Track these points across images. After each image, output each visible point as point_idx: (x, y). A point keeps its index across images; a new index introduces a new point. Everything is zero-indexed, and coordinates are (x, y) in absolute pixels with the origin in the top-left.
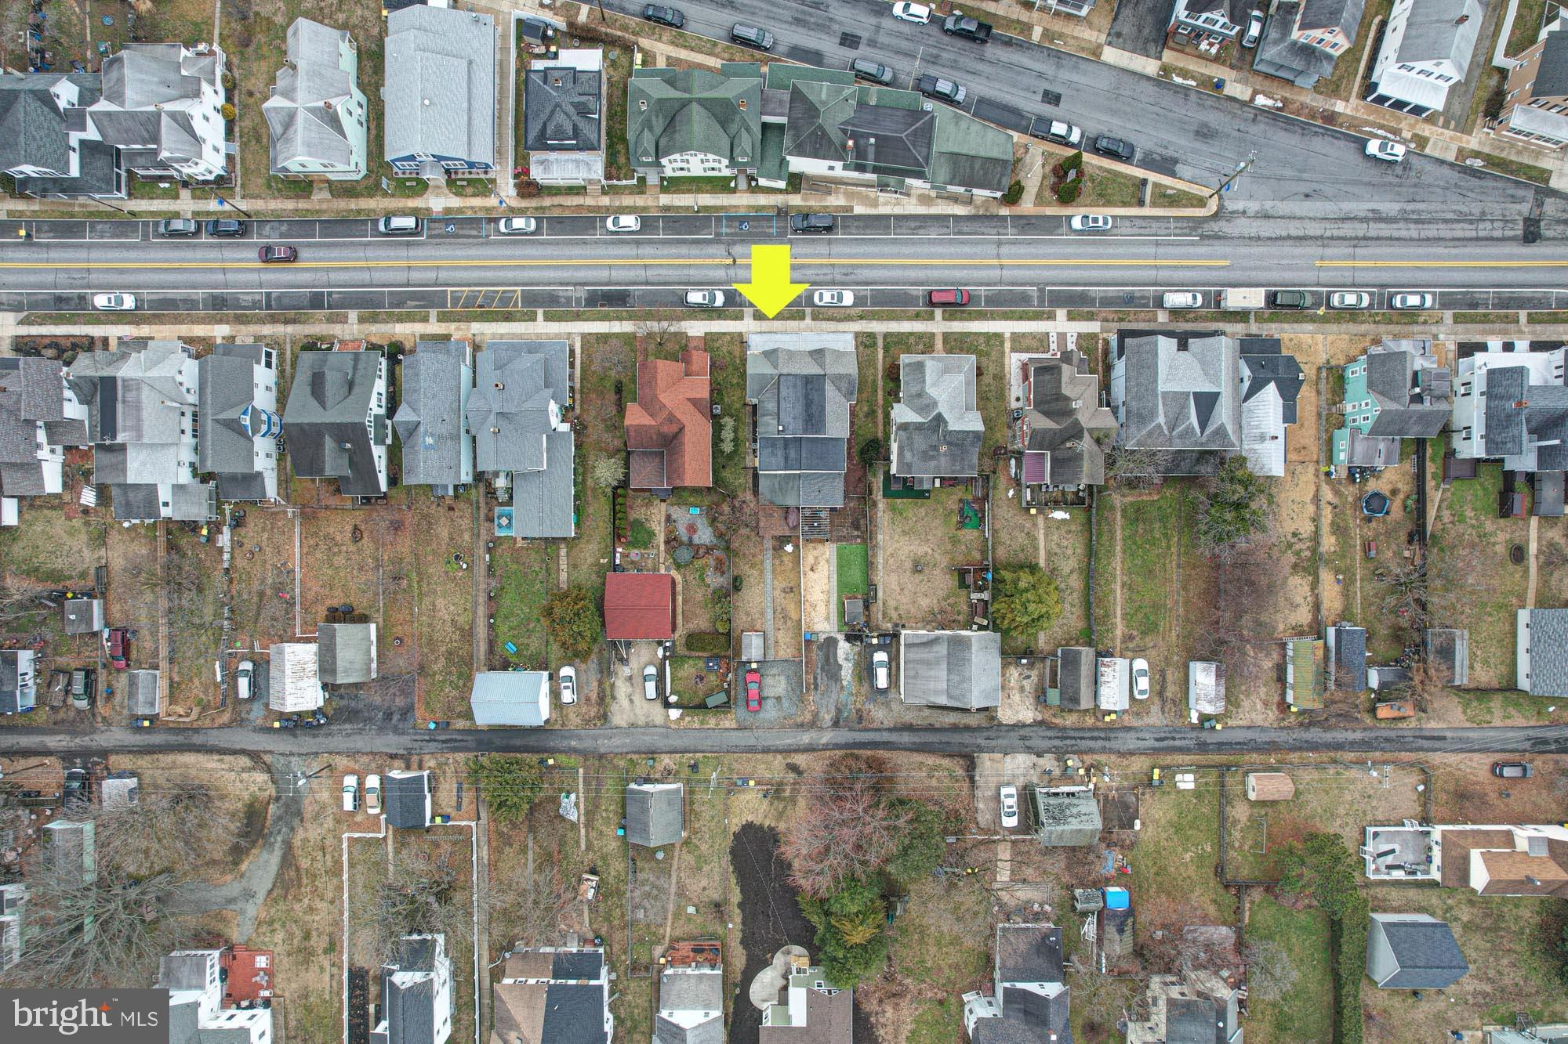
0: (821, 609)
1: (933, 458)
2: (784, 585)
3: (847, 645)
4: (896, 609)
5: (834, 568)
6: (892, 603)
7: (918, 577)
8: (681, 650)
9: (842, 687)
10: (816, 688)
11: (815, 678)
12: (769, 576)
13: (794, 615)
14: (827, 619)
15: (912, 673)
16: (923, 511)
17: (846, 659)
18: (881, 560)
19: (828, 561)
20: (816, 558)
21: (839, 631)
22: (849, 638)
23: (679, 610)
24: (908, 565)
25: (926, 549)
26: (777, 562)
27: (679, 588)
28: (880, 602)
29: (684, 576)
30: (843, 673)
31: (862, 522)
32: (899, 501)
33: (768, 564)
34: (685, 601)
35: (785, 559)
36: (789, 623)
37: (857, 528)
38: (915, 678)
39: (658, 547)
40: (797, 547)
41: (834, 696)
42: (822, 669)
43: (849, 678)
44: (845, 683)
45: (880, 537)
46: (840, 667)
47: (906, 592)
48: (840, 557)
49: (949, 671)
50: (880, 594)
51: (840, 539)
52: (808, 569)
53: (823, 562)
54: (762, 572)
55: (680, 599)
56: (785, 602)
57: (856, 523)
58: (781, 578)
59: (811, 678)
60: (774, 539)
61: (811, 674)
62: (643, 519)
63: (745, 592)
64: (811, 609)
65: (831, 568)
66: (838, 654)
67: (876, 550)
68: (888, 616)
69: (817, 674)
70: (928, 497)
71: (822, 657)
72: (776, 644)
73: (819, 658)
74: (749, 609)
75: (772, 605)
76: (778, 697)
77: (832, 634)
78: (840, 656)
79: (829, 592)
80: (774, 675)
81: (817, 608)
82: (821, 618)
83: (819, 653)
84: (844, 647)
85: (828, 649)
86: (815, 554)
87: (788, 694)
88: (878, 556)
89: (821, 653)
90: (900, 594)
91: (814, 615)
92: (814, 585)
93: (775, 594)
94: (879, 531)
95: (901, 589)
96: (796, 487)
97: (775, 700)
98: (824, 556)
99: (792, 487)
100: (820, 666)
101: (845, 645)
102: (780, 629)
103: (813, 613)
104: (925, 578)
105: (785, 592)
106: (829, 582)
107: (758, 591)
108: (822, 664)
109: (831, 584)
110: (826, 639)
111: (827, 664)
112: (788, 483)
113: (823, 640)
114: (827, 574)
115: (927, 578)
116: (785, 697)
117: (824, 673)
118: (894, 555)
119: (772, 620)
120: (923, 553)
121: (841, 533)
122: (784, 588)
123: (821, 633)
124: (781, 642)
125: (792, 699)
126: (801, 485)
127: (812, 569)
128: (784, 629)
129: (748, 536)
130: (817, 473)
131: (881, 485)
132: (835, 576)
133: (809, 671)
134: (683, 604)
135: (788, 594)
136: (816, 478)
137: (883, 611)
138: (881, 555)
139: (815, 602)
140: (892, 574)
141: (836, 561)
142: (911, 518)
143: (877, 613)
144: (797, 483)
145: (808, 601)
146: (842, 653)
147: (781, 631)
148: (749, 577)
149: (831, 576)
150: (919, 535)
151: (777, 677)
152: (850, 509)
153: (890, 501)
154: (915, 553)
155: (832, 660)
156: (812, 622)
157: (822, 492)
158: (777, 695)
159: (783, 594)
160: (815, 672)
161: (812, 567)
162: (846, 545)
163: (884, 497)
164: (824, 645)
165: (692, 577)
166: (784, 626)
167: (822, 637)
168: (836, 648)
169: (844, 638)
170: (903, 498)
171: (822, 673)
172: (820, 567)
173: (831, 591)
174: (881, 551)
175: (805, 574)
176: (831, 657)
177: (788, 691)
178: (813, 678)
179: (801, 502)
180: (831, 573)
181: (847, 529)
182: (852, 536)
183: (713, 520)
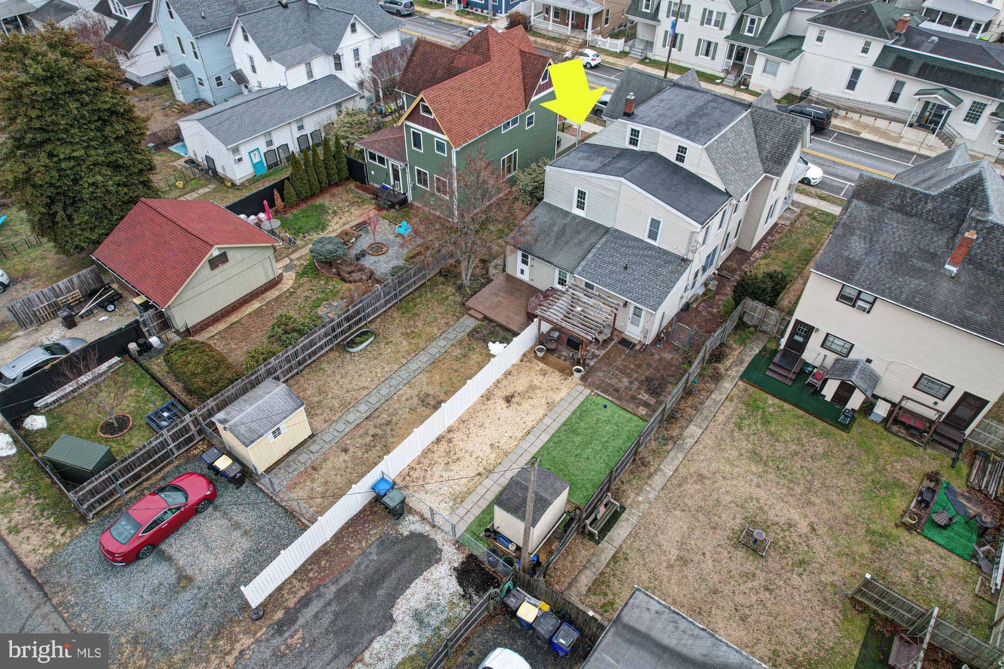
0: (463, 473)
1: (919, 272)
2: (434, 390)
3: (451, 585)
5: (553, 424)
6: (636, 572)
7: (741, 560)
10: (281, 626)
11: (305, 602)
12: (423, 359)
14: (459, 499)
16: (820, 446)
17: (418, 617)
18: (668, 468)
19: (550, 406)
20: (532, 388)
21: (459, 544)
22: (468, 573)
23: (234, 318)
24: (732, 521)
25: (794, 515)
26: (457, 352)
27: (272, 294)
28: (607, 549)
29: (297, 286)
31: (671, 388)
32: (771, 400)
34: (257, 312)
35: (476, 358)
36: (375, 453)
37: (654, 392)
42: (342, 593)
45: (694, 430)
46: (386, 623)
47: (691, 572)
48: (581, 413)
50: (620, 532)
52: (501, 394)
54: (417, 351)
55: (255, 305)
56: (407, 416)
57: (657, 383)
58: (438, 377)
59: (296, 593)
60: (485, 323)
61: (305, 584)
62: (330, 212)
63: (356, 359)
64: (440, 460)
65: (547, 421)
66: (408, 592)
67: (669, 447)
68: (606, 595)
69: (320, 596)
70: (846, 428)
71: (367, 567)
72: (310, 470)
73: (359, 565)
74: (332, 384)
75: (378, 404)
76: (186, 577)
77: (438, 537)
78: (408, 600)
79: (506, 454)
80: (237, 526)
81: (455, 467)
82: (445, 489)
83: (370, 553)
84: (437, 586)
85: (399, 562)
86: (535, 382)
87: (211, 589)
88: (669, 459)
89: (375, 558)
90: (670, 567)
91: (437, 474)
92: (486, 425)
93: (401, 392)
94: (698, 420)
95: (680, 558)
96: (586, 245)
97: (173, 579)
98: (551, 394)
99: (580, 242)
100: (342, 583)
101: (443, 582)
102: (346, 451)
103: (438, 470)
104: (761, 575)
105: (423, 401)
106: (523, 438)
107: (379, 370)
108: (351, 582)
109: (524, 445)
110: (413, 535)
111: (362, 593)
112: (578, 232)
113: (406, 533)
114: (530, 424)
115: (766, 580)
116: (199, 588)
117: (334, 607)
118: (707, 482)
119: (353, 426)
120: (782, 521)
121: (614, 381)
122: (427, 395)
123: (417, 518)
124: (320, 477)
125: (205, 606)
126: (598, 246)
127: (508, 400)
128: (354, 458)
129: (447, 297)
130: (642, 241)
131: (748, 360)
132: (545, 437)
133: (311, 575)
134: (250, 314)
135: (424, 408)
136: (634, 247)
137: (602, 574)
138: (677, 462)
139: (460, 454)
140: (678, 513)
141: (566, 415)
142: (786, 442)
143: (585, 567)
144: (593, 240)
145: (450, 441)
146: (420, 596)
147: (343, 457)
148: (387, 343)
149: (536, 432)
150: (791, 481)
151: (237, 534)
152: (657, 357)
153: (751, 389)
154: (761, 509)
155: (381, 592)
156: (421, 482)
157: (629, 271)
158: (189, 572)
159: (415, 401)
160: (319, 586)
161: (513, 396)
162: (608, 404)
163: (744, 377)
164: (397, 547)
165: (306, 294)
166: (360, 454)
167: (410, 525)
168: (417, 573)
169: (456, 565)
170: (785, 400)
171: (329, 604)
172: (526, 405)
173: (513, 457)
174: (680, 456)
175: (488, 399)
176: (385, 585)
177: (219, 582)
178: (302, 598)
179: (580, 268)
180: (542, 427)
181: (631, 383)
182: (633, 398)
183: (417, 255)
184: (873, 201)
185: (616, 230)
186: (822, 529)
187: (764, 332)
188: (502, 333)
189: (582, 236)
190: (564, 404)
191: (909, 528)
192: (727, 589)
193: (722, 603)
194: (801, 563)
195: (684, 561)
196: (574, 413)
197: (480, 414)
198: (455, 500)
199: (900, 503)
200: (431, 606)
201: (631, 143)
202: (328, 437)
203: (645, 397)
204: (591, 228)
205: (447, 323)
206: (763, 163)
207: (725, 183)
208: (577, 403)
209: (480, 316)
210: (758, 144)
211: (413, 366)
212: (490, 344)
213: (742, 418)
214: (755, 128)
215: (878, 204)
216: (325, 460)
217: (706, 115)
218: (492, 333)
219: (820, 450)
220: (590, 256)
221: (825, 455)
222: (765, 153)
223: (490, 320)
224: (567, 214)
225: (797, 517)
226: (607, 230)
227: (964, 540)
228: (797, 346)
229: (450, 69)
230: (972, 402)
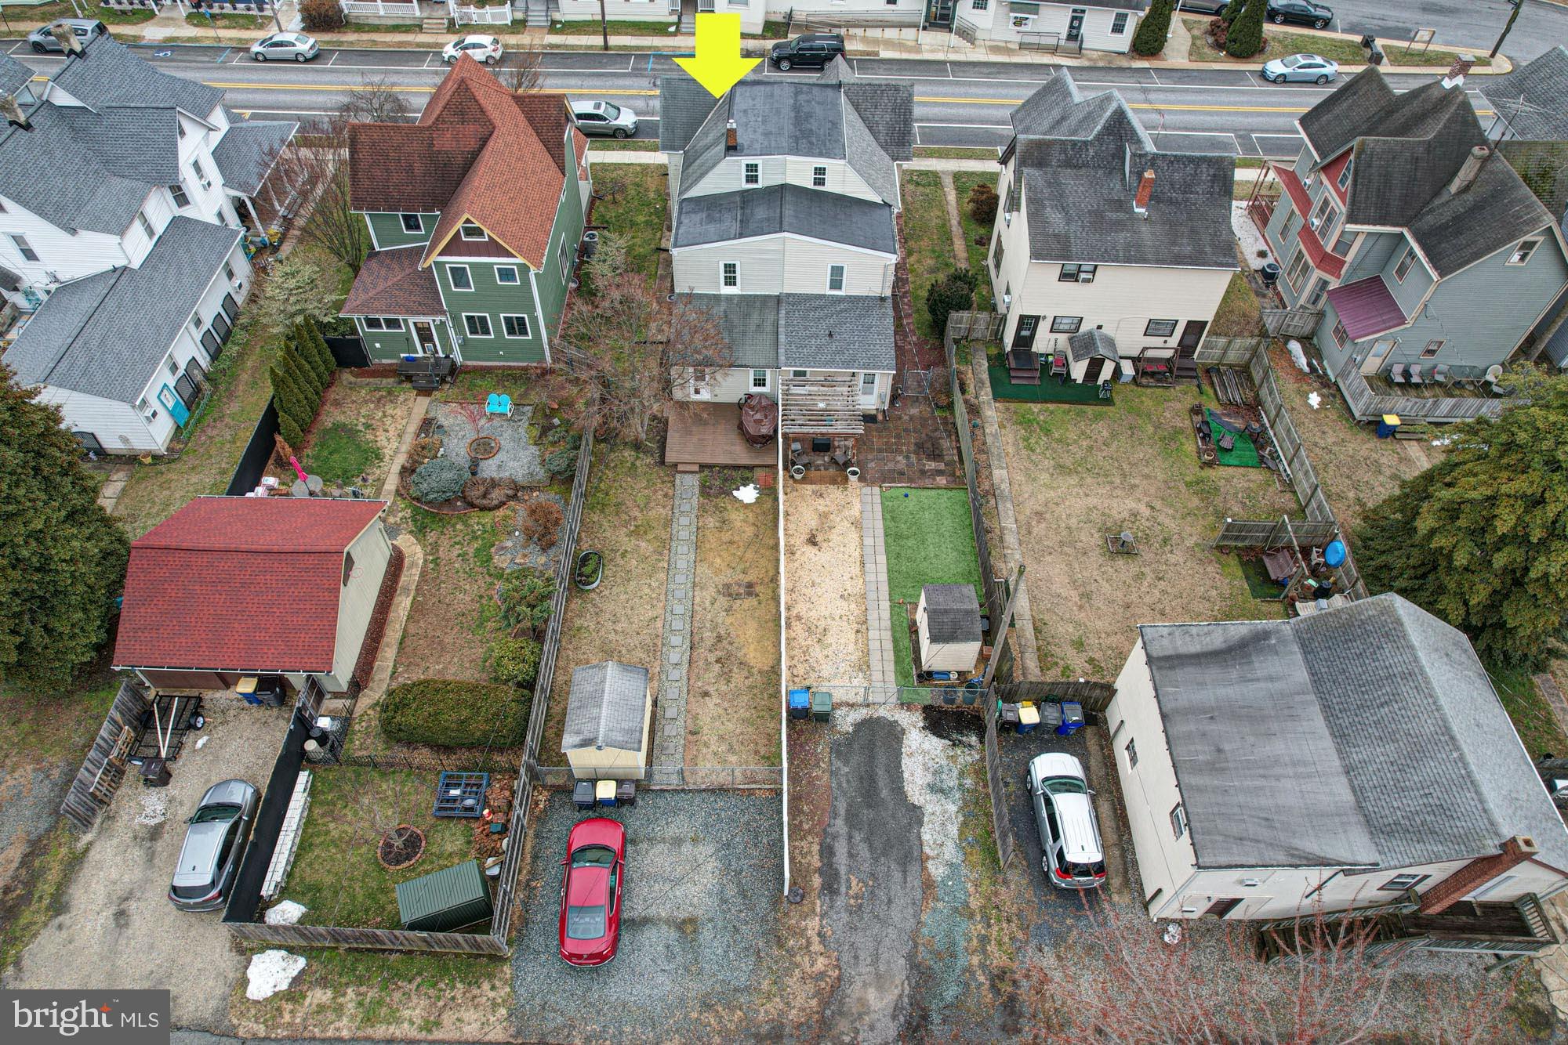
0: (843, 640)
1: (1118, 225)
2: (728, 576)
3: (935, 744)
4: (1079, 645)
5: (876, 538)
6: (1063, 630)
7: (1125, 568)
8: (364, 743)
9: (928, 885)
10: (830, 888)
11: (827, 852)
12: (685, 551)
13: (756, 657)
14: (863, 666)
15: (1202, 753)
16: (1102, 430)
17: (935, 789)
18: (1009, 523)
19: (857, 524)
20: (824, 516)
21: (905, 705)
22: (938, 721)
23: (393, 634)
24: (1090, 538)
25: (1131, 504)
27: (410, 577)
29: (432, 550)
30: (927, 834)
31: (946, 444)
32: (1036, 408)
33: (684, 528)
34: (417, 609)
35: (736, 517)
36: (738, 678)
37: (936, 456)
38: (1214, 767)
39: (381, 482)
40: (768, 491)
41: (900, 914)
42: (852, 820)
43: (950, 852)
44: (937, 870)
45: (999, 474)
46: (915, 814)
47: (1098, 602)
48: (891, 515)
49: (1341, 737)
50: (1023, 604)
51: (886, 478)
52: (799, 541)
53: (842, 526)
54: (665, 545)
55: (403, 605)
56: (729, 620)
57: (929, 445)
58: (718, 560)
59: (810, 852)
60: (706, 472)
61: (810, 838)
62: (360, 427)
63: (607, 592)
64: (809, 642)
65: (869, 541)
66: (906, 775)
67: (993, 502)
68: (1057, 664)
69: (835, 837)
70: (1108, 402)
71: (848, 781)
72: (690, 737)
73: (840, 785)
74: (612, 636)
75: (687, 627)
76: (684, 922)
77: (882, 712)
78: (913, 782)
79: (864, 596)
80: (678, 842)
81: (829, 639)
82: (843, 667)
83: (839, 769)
84: (925, 753)
85: (872, 757)
86: (821, 508)
87: (723, 912)
88: (1002, 514)
89: (847, 770)
90: (1081, 607)
91: (820, 657)
92: (818, 580)
93: (697, 600)
94: (994, 463)
95: (1082, 596)
96: (768, 326)
97: (673, 934)
98: (846, 513)
99: (758, 326)
100: (842, 812)
101: (926, 746)
102: (706, 694)
103: (816, 652)
104: (1146, 570)
105: (730, 595)
106: (863, 573)
107: (647, 590)
108: (850, 806)
109: (871, 577)
110: (859, 726)
111: (869, 806)
112: (747, 315)
113: (851, 729)
114: (857, 554)
115: (1154, 571)
116: (711, 920)
117: (858, 837)
118: (1048, 516)
119: (685, 666)
120: (1126, 515)
121: (890, 466)
122: (728, 586)
123: (845, 709)
124: (708, 734)
125: (736, 930)
126: (782, 322)
127: (812, 541)
128: (723, 696)
129: (633, 464)
130: (824, 296)
131: (985, 376)
132: (882, 559)
133: (806, 827)
134: (409, 617)
135: (739, 602)
136: (822, 308)
137: (1039, 649)
138: (1011, 513)
139: (822, 624)
140: (1048, 559)
141: (880, 525)
142: (1075, 441)
143: (1022, 653)
144: (771, 317)
145: (799, 618)
146: (919, 772)
147: (711, 702)
148: (623, 556)
149: (869, 560)
150: (1106, 476)
151: (686, 848)
152: (906, 418)
153: (1012, 406)
154: (1103, 514)
155: (884, 793)
156: (813, 675)
157: (836, 337)
158: (682, 915)
159: (723, 601)
160: (825, 830)
161: (813, 536)
162: (907, 491)
163: (996, 397)
164: (856, 746)
165: (456, 553)
166: (724, 688)
167: (846, 721)
168: (897, 756)
169: (921, 724)
170: (1046, 402)
171: (850, 838)
172: (834, 537)
173: (872, 596)
174: (1009, 505)
175: (793, 553)
176: (881, 784)
177: (724, 901)
178: (821, 852)
179: (782, 358)
180: (869, 551)
181: (907, 458)
182: (923, 472)
183: (545, 431)
184: (1040, 164)
185: (788, 295)
186: (1158, 504)
187: (977, 340)
188: (737, 475)
189: (755, 318)
190: (868, 515)
191: (1209, 464)
192: (1134, 598)
193: (1138, 611)
194: (1165, 541)
195: (1087, 596)
196: (884, 519)
197: (800, 573)
198: (860, 669)
199: (1190, 446)
200: (935, 773)
201: (748, 181)
202: (672, 693)
203: (931, 465)
204: (758, 304)
205: (666, 495)
206: (886, 150)
207: (880, 194)
208: (878, 508)
209: (696, 468)
210: (870, 129)
211: (682, 564)
212: (735, 493)
213: (1026, 440)
214: (857, 109)
215: (1046, 165)
216: (695, 717)
217: (809, 116)
218: (726, 480)
219: (1105, 434)
220: (782, 338)
221: (1114, 435)
222: (882, 138)
223: (710, 467)
224: (717, 298)
225: (1134, 505)
226: (778, 300)
227: (1248, 452)
228: (1024, 342)
229: (432, 156)
230: (1195, 328)
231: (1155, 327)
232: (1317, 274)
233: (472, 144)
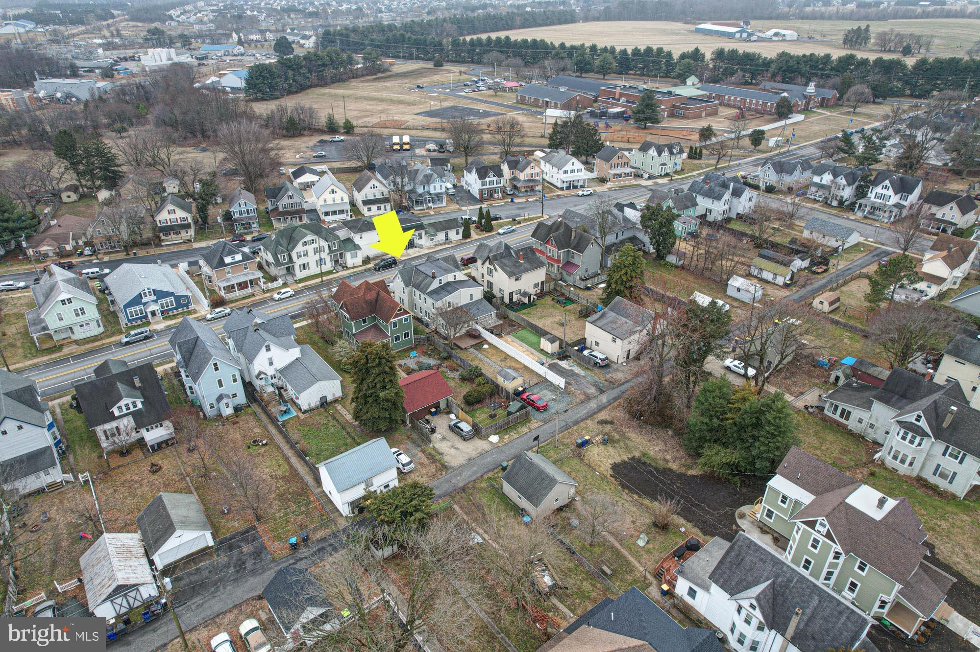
1: (520, 266)
2: (499, 359)
5: (519, 342)
7: (567, 327)
16: (540, 309)
17: (571, 367)
19: (513, 341)
21: (553, 360)
22: (561, 359)
24: (556, 325)
26: (485, 353)
30: (576, 372)
31: (513, 323)
32: (524, 311)
33: (481, 356)
35: (489, 351)
37: (514, 326)
40: (490, 344)
41: (584, 382)
43: (582, 372)
44: (583, 375)
47: (568, 333)
48: (518, 337)
51: (509, 333)
52: (505, 348)
54: (480, 360)
57: (511, 325)
70: (537, 304)
101: (563, 363)
106: (523, 347)
109: (525, 347)
129: (457, 352)
130: (472, 302)
136: (473, 304)
149: (522, 345)
151: (541, 392)
157: (479, 309)
170: (525, 309)
173: (529, 350)
180: (520, 344)
183: (429, 355)
186: (562, 316)
188: (480, 344)
190: (513, 339)
191: (565, 306)
193: (575, 332)
194: (569, 320)
196: (517, 339)
197: (512, 352)
199: (558, 305)
200: (569, 365)
201: (441, 283)
203: (516, 328)
205: (470, 353)
208: (514, 337)
209: (470, 347)
211: (488, 361)
212: (483, 347)
213: (530, 315)
218: (479, 346)
221: (543, 310)
223: (473, 346)
225: (558, 318)
226: (461, 307)
227: (568, 302)
228: (511, 299)
229: (367, 302)
230: (543, 283)
231: (536, 286)
232: (556, 265)
233: (375, 296)
